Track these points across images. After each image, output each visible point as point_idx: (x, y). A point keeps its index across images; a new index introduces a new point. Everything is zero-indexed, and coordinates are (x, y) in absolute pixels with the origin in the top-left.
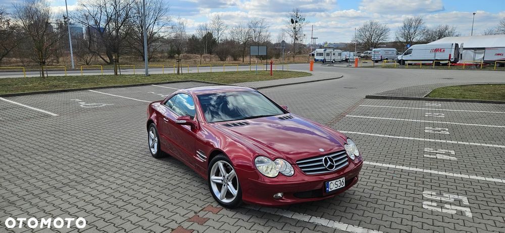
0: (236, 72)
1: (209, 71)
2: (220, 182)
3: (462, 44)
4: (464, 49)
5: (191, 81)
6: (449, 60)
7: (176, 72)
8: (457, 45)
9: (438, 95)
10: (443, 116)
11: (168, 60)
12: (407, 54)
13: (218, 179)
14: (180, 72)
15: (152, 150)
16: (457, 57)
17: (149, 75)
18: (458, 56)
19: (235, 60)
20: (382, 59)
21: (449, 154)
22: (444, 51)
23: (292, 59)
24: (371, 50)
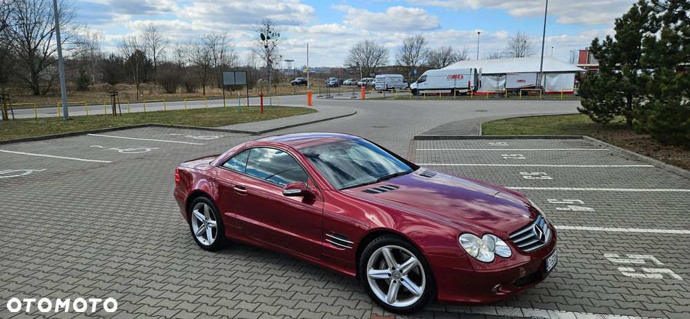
0: (205, 109)
1: (162, 108)
2: (387, 277)
3: (481, 69)
4: (483, 75)
5: (150, 125)
6: (469, 88)
7: (110, 111)
8: (476, 69)
9: (492, 131)
10: (522, 157)
11: (78, 93)
12: (421, 82)
13: (382, 273)
14: (118, 112)
15: (201, 239)
16: (476, 85)
17: (71, 119)
18: (478, 83)
19: (190, 91)
20: (387, 88)
21: (580, 205)
22: (462, 77)
23: (272, 90)
24: (374, 77)
